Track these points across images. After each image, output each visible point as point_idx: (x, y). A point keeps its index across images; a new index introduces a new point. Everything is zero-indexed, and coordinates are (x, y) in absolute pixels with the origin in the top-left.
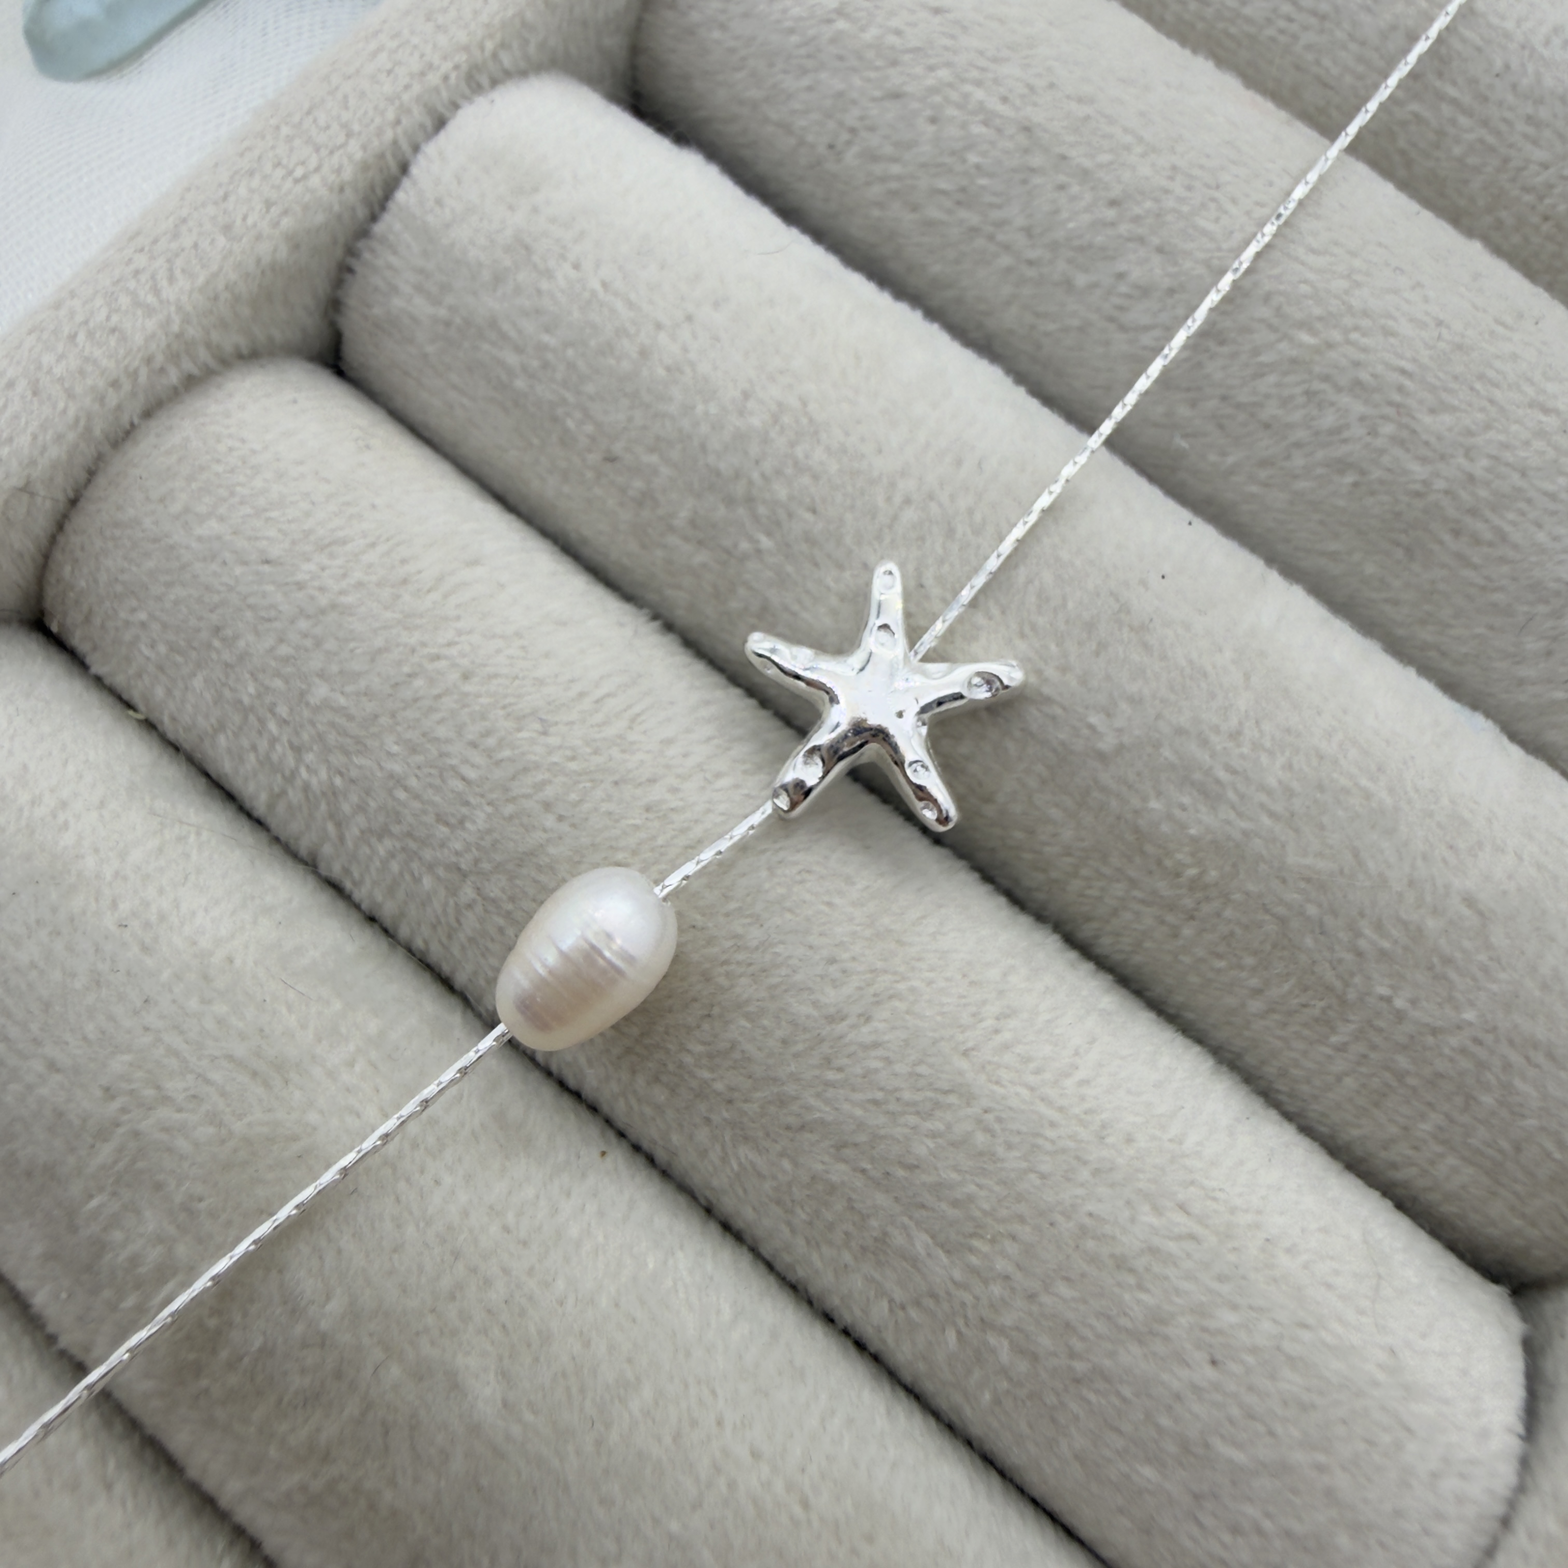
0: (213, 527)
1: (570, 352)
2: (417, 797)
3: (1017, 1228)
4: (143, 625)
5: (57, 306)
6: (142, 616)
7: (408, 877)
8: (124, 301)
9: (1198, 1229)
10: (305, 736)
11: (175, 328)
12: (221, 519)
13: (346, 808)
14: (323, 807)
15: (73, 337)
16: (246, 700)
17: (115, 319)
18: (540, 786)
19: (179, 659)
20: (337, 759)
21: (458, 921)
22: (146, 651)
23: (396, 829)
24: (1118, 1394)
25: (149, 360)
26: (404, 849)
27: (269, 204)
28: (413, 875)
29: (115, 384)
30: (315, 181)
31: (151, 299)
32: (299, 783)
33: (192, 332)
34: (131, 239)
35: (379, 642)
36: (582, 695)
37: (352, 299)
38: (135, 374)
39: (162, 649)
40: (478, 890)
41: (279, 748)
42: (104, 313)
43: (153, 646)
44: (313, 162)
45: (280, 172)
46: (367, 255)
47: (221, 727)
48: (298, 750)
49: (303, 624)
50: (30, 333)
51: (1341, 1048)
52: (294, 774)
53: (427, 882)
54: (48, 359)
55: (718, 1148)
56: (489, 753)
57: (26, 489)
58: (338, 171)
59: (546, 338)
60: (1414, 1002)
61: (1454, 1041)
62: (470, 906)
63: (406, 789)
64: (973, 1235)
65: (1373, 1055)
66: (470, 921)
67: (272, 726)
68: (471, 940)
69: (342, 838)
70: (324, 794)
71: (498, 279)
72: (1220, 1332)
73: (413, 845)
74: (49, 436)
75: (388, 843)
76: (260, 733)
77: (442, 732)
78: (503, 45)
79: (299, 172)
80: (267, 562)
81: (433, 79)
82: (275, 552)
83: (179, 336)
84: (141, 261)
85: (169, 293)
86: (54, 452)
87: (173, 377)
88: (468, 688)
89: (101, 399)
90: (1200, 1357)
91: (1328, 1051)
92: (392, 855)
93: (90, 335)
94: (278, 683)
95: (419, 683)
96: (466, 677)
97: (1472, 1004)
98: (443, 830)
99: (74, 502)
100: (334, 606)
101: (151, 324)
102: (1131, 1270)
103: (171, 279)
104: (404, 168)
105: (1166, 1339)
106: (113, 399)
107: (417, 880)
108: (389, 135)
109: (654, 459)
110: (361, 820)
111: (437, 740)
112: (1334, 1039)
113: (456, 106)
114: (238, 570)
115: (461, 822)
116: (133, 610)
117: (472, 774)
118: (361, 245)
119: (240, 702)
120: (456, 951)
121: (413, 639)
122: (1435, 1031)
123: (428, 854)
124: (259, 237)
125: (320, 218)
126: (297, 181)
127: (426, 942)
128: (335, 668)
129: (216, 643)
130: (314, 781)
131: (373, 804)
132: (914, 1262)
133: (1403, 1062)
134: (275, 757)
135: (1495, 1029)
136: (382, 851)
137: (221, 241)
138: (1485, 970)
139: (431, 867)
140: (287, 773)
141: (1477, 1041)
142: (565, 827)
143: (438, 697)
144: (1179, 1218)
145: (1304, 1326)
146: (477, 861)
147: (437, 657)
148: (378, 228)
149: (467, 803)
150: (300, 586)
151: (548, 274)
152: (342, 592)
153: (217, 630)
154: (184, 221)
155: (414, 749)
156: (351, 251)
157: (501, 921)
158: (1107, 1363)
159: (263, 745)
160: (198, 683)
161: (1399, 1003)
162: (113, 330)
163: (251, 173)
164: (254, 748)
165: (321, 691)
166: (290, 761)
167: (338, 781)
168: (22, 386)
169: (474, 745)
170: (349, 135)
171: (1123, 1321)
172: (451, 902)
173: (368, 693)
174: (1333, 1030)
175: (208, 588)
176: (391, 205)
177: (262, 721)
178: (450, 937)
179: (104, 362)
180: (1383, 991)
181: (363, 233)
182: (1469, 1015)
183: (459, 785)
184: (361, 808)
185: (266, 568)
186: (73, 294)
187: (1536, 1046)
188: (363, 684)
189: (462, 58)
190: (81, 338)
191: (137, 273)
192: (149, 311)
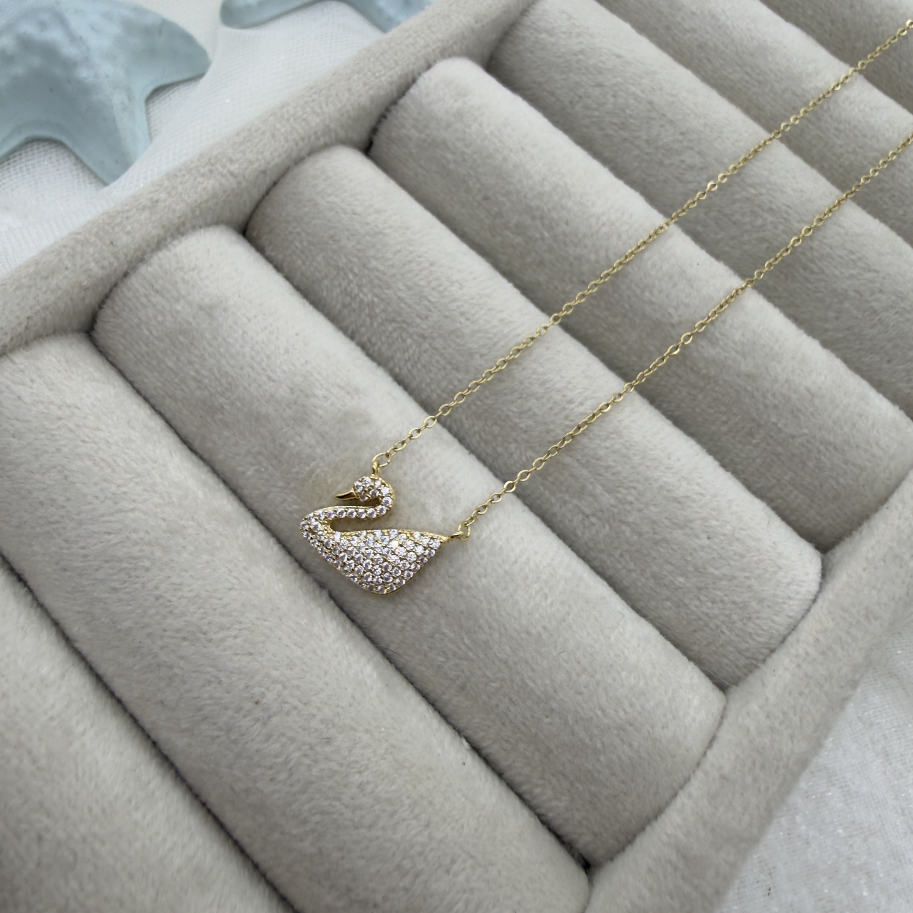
0: (332, 199)
1: (475, 156)
2: (410, 306)
3: (635, 484)
4: (299, 233)
5: (282, 107)
6: (299, 230)
7: (400, 340)
8: (308, 110)
9: (703, 492)
10: (364, 281)
11: (327, 122)
12: (337, 196)
13: (377, 310)
14: (367, 311)
15: (288, 120)
16: (341, 265)
17: (305, 116)
18: (458, 307)
19: (312, 248)
20: (377, 291)
21: (419, 359)
22: (297, 244)
23: (399, 319)
24: (672, 548)
25: (316, 133)
26: (400, 328)
27: (365, 84)
28: (402, 338)
29: (303, 139)
30: (383, 79)
31: (318, 110)
32: (358, 300)
33: (333, 126)
34: (312, 88)
35: (399, 247)
36: (475, 278)
37: (383, 129)
38: (310, 137)
39: (305, 244)
40: (430, 344)
41: (352, 285)
42: (300, 113)
43: (301, 242)
44: (383, 71)
45: (370, 74)
46: (394, 112)
47: (326, 276)
48: (360, 286)
49: (368, 238)
50: (271, 116)
51: (756, 446)
52: (357, 295)
53: (409, 341)
54: (278, 126)
55: (518, 452)
56: (440, 292)
57: (264, 172)
58: (391, 77)
59: (466, 150)
60: (785, 425)
61: (799, 440)
62: (425, 352)
63: (405, 303)
64: (619, 487)
65: (768, 448)
66: (425, 358)
67: (351, 276)
68: (424, 366)
69: (372, 324)
70: (368, 305)
71: (448, 125)
72: (711, 527)
73: (405, 326)
74: (277, 154)
75: (394, 325)
76: (344, 279)
77: (422, 283)
78: (455, 43)
79: (377, 74)
80: (354, 214)
81: (429, 50)
82: (359, 210)
83: (328, 126)
84: (315, 96)
85: (325, 109)
86: (277, 160)
87: (322, 141)
88: (432, 269)
89: (297, 144)
90: (704, 536)
91: (751, 447)
92: (395, 330)
93: (295, 120)
94: (355, 260)
95: (413, 265)
96: (432, 264)
97: (807, 427)
98: (418, 321)
99: (275, 184)
100: (380, 233)
101: (318, 120)
102: (680, 503)
103: (327, 105)
104: (414, 81)
105: (691, 528)
106: (301, 144)
107: (404, 341)
108: (411, 67)
109: (504, 199)
110: (383, 316)
111: (419, 286)
112: (755, 441)
113: (435, 62)
114: (343, 215)
115: (427, 318)
116: (295, 228)
117: (433, 300)
118: (393, 107)
119: (338, 266)
120: (415, 372)
121: (411, 248)
122: (793, 437)
123: (411, 330)
124: (360, 96)
125: (382, 93)
126: (377, 78)
127: (400, 369)
128: (380, 255)
129: (331, 242)
130: (366, 299)
131: (390, 309)
132: (594, 497)
133: (780, 449)
134: (349, 289)
135: (814, 437)
136: (390, 328)
137: (347, 95)
138: (812, 414)
139: (411, 336)
140: (353, 295)
141: (808, 442)
142: (468, 323)
143: (421, 271)
144: (696, 488)
145: (742, 529)
146: (432, 333)
147: (419, 257)
148: (401, 102)
149: (430, 310)
150: (367, 224)
151: (469, 126)
152: (384, 229)
153: (332, 237)
154: (332, 85)
155: (409, 288)
156: (388, 110)
157: (438, 358)
158: (668, 536)
159: (344, 284)
160: (319, 258)
161: (780, 425)
162: (304, 120)
163: (359, 72)
164: (340, 285)
165: (374, 263)
166: (356, 290)
167: (376, 300)
168: (268, 134)
169: (434, 289)
170: (397, 64)
171: (675, 521)
172: (417, 350)
173: (392, 266)
174: (754, 438)
175: (329, 221)
176: (407, 94)
177: (346, 274)
178: (412, 366)
179: (300, 131)
180: (774, 419)
181: (394, 103)
182: (806, 431)
183: (426, 303)
184: (384, 311)
185: (355, 216)
186: (288, 104)
187: (830, 443)
188: (391, 262)
189: (439, 44)
190: (292, 120)
191: (313, 101)
192: (318, 115)
